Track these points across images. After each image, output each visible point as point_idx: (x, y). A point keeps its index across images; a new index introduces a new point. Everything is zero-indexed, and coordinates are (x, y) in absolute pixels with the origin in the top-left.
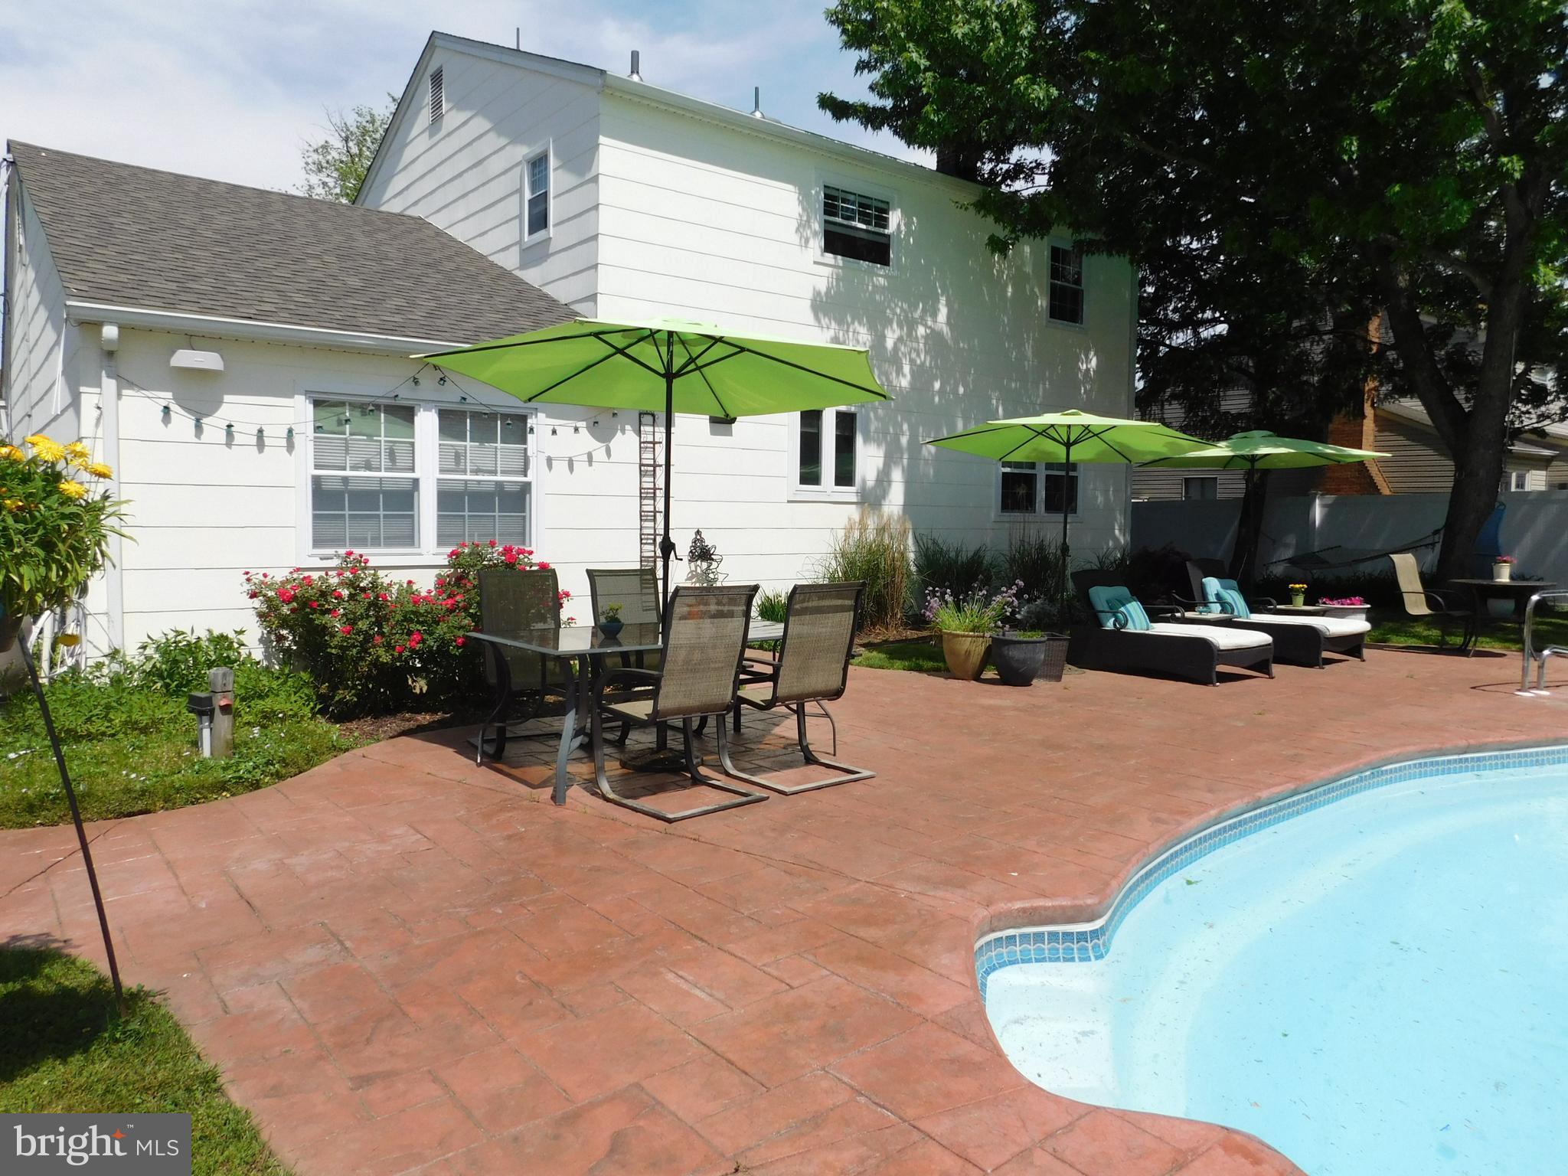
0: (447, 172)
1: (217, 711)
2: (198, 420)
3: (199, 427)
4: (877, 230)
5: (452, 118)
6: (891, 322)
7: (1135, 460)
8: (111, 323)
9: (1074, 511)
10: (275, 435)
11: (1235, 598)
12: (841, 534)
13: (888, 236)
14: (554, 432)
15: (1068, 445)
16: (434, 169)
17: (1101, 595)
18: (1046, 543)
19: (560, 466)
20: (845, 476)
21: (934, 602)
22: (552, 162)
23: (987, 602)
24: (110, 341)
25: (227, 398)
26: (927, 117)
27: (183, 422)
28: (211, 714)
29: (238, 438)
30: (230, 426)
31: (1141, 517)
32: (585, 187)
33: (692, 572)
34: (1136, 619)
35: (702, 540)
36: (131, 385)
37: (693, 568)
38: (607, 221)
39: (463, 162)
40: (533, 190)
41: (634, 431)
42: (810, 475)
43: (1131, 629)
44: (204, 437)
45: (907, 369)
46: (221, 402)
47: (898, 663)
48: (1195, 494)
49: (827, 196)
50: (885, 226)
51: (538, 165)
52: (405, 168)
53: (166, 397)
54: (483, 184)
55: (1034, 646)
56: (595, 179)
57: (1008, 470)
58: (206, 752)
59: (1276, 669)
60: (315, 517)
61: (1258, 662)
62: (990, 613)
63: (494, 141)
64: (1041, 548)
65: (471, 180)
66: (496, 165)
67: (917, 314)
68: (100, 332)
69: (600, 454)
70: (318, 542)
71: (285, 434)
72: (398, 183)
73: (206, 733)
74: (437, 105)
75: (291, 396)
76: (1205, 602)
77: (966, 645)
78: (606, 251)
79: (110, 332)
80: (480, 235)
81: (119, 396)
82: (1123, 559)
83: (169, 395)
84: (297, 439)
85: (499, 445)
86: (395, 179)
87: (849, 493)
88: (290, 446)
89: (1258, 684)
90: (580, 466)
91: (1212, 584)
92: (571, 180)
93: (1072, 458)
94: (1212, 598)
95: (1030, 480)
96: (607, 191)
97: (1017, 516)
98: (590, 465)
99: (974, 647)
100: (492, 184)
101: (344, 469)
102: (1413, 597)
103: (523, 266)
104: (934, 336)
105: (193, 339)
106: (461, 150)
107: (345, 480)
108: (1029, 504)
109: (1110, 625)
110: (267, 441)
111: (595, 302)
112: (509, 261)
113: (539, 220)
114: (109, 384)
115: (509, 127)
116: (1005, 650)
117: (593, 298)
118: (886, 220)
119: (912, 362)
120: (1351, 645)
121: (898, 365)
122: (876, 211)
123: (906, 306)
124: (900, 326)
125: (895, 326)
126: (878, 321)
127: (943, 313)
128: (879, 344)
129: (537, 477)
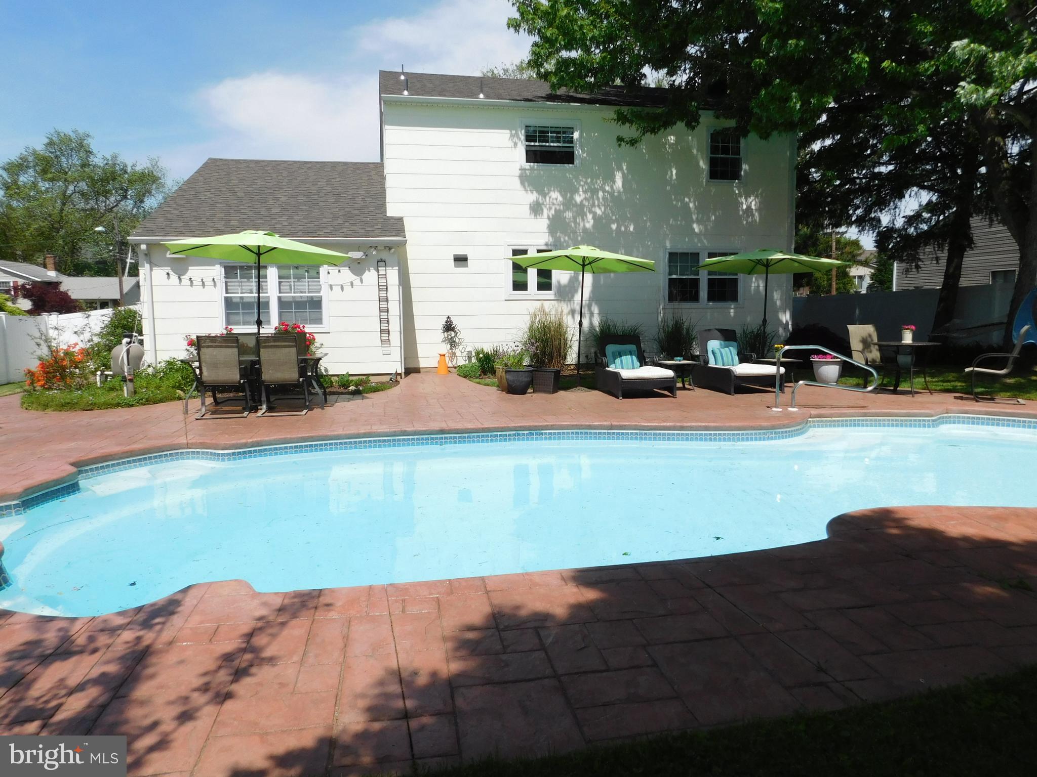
1: (128, 381)
2: (180, 277)
3: (180, 279)
4: (566, 145)
8: (143, 244)
10: (209, 281)
13: (573, 147)
14: (329, 273)
19: (337, 289)
20: (544, 285)
24: (144, 250)
25: (190, 268)
27: (174, 277)
29: (195, 283)
30: (190, 279)
33: (445, 337)
36: (156, 265)
37: (446, 336)
41: (375, 269)
44: (182, 284)
46: (188, 269)
49: (527, 131)
50: (572, 142)
53: (168, 269)
60: (227, 313)
69: (357, 282)
70: (229, 323)
71: (212, 280)
73: (125, 388)
75: (214, 265)
79: (143, 247)
81: (151, 270)
83: (169, 268)
84: (217, 282)
85: (307, 280)
87: (548, 294)
88: (215, 285)
90: (347, 288)
95: (695, 281)
98: (352, 287)
101: (238, 293)
104: (610, 199)
108: (693, 297)
110: (205, 284)
114: (148, 266)
121: (583, 216)
122: (564, 134)
123: (589, 180)
124: (585, 192)
125: (581, 193)
126: (568, 190)
127: (619, 183)
128: (569, 203)
129: (325, 294)
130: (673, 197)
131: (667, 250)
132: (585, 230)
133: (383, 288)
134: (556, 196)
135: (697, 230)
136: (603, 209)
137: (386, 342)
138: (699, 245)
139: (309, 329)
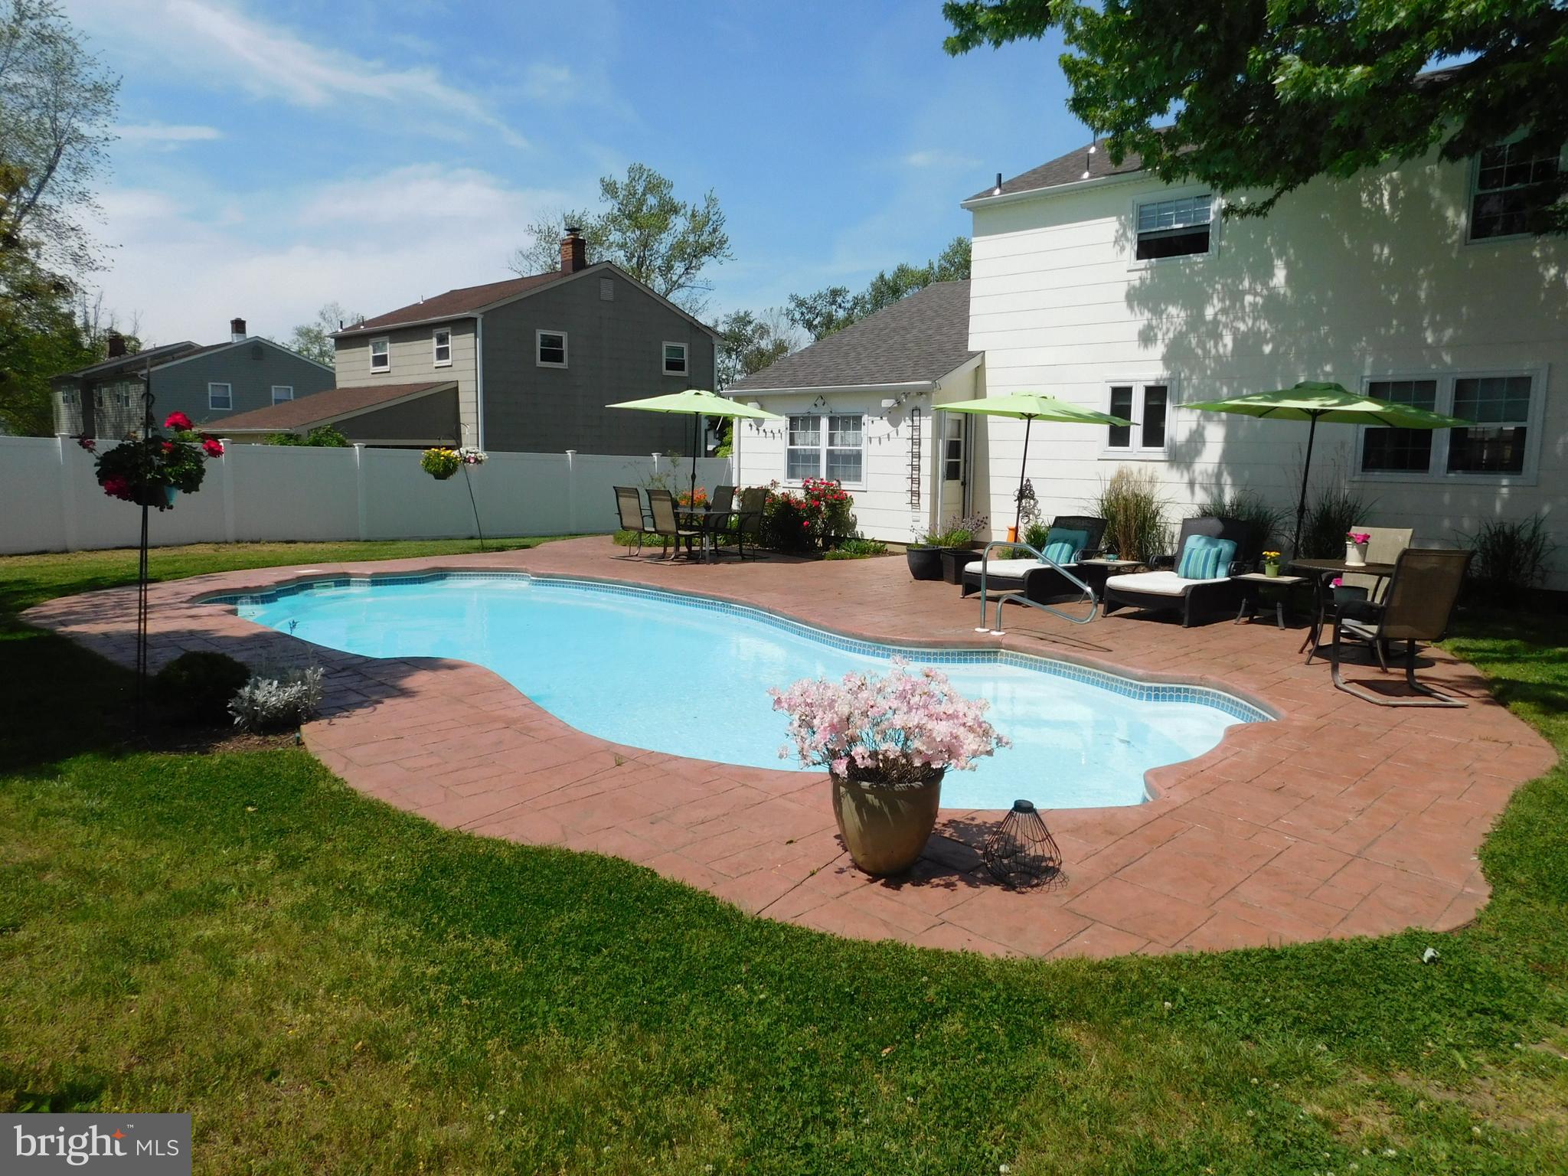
3: (758, 430)
4: (1197, 224)
6: (1211, 298)
19: (875, 441)
20: (1153, 437)
27: (754, 428)
29: (768, 435)
30: (764, 430)
41: (908, 420)
42: (1118, 438)
49: (1143, 213)
50: (1206, 217)
60: (790, 466)
69: (893, 434)
71: (778, 432)
84: (783, 434)
85: (851, 431)
88: (781, 437)
90: (884, 441)
98: (889, 439)
101: (797, 445)
107: (798, 450)
110: (775, 435)
118: (1208, 211)
121: (1218, 337)
123: (1229, 281)
124: (1222, 300)
125: (1215, 301)
126: (1195, 302)
127: (1280, 277)
128: (1196, 321)
129: (864, 448)
130: (1383, 287)
131: (1365, 380)
132: (1218, 358)
133: (916, 442)
134: (1176, 312)
135: (1429, 340)
136: (1250, 323)
137: (915, 505)
138: (1434, 367)
139: (846, 486)
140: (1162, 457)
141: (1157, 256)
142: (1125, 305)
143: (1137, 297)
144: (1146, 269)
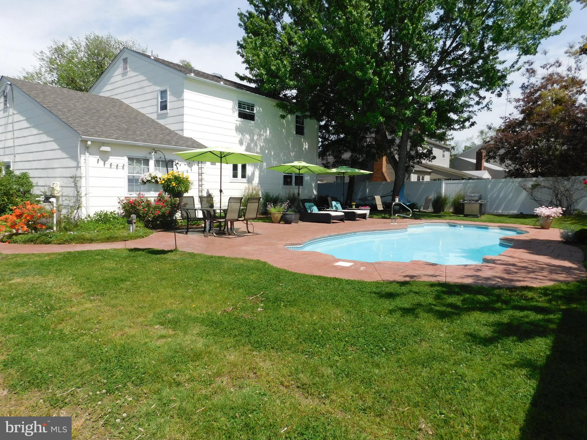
0: (129, 88)
2: (105, 162)
3: (104, 164)
4: (252, 112)
5: (131, 73)
6: (255, 134)
7: (315, 173)
8: (90, 141)
9: (302, 185)
10: (120, 165)
11: (339, 206)
12: (244, 191)
13: (254, 113)
15: (299, 169)
16: (124, 86)
17: (307, 205)
18: (295, 193)
20: (244, 176)
21: (269, 206)
22: (168, 93)
23: (281, 206)
24: (89, 145)
25: (110, 157)
26: (265, 87)
27: (101, 163)
28: (132, 224)
29: (113, 166)
30: (111, 164)
31: (319, 187)
32: (179, 102)
34: (315, 210)
35: (209, 192)
36: (92, 154)
38: (186, 111)
39: (135, 86)
40: (162, 98)
41: (197, 165)
42: (235, 176)
43: (314, 212)
44: (106, 166)
45: (259, 146)
46: (109, 158)
47: (260, 221)
48: (339, 181)
49: (239, 103)
50: (253, 111)
51: (163, 93)
52: (112, 83)
53: (98, 157)
54: (143, 94)
55: (292, 214)
56: (183, 100)
57: (285, 174)
58: (131, 232)
59: (345, 221)
60: (129, 185)
61: (341, 219)
62: (282, 208)
63: (146, 83)
64: (294, 195)
65: (139, 92)
66: (148, 90)
67: (262, 133)
68: (87, 143)
69: (189, 171)
70: (129, 191)
71: (122, 165)
72: (108, 87)
73: (131, 227)
74: (125, 68)
75: (123, 157)
76: (332, 207)
77: (276, 215)
78: (186, 118)
79: (89, 143)
80: (142, 108)
81: (89, 157)
82: (315, 198)
84: (125, 167)
85: (161, 168)
86: (107, 86)
87: (245, 180)
88: (123, 168)
89: (341, 224)
91: (334, 203)
92: (174, 99)
93: (300, 172)
94: (333, 206)
95: (291, 177)
96: (186, 103)
97: (288, 186)
98: (187, 173)
99: (279, 216)
100: (147, 95)
101: (133, 173)
102: (379, 206)
103: (158, 119)
104: (266, 139)
105: (104, 144)
106: (135, 83)
107: (134, 176)
108: (290, 183)
109: (309, 212)
110: (118, 167)
111: (183, 131)
112: (154, 117)
113: (164, 107)
114: (87, 154)
115: (153, 80)
116: (285, 216)
117: (182, 130)
118: (254, 109)
119: (260, 145)
120: (363, 216)
122: (251, 107)
123: (259, 130)
124: (257, 135)
126: (252, 134)
127: (268, 133)
128: (252, 140)
133: (200, 174)
134: (248, 136)
136: (263, 144)
140: (246, 181)
141: (244, 118)
142: (235, 131)
143: (239, 129)
144: (240, 121)
